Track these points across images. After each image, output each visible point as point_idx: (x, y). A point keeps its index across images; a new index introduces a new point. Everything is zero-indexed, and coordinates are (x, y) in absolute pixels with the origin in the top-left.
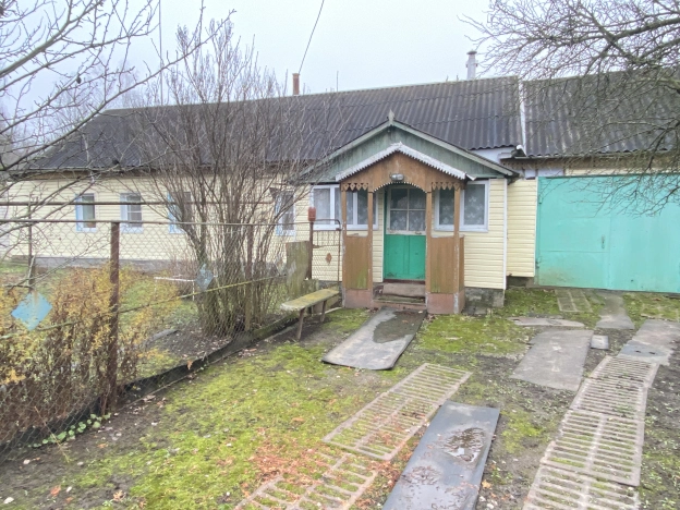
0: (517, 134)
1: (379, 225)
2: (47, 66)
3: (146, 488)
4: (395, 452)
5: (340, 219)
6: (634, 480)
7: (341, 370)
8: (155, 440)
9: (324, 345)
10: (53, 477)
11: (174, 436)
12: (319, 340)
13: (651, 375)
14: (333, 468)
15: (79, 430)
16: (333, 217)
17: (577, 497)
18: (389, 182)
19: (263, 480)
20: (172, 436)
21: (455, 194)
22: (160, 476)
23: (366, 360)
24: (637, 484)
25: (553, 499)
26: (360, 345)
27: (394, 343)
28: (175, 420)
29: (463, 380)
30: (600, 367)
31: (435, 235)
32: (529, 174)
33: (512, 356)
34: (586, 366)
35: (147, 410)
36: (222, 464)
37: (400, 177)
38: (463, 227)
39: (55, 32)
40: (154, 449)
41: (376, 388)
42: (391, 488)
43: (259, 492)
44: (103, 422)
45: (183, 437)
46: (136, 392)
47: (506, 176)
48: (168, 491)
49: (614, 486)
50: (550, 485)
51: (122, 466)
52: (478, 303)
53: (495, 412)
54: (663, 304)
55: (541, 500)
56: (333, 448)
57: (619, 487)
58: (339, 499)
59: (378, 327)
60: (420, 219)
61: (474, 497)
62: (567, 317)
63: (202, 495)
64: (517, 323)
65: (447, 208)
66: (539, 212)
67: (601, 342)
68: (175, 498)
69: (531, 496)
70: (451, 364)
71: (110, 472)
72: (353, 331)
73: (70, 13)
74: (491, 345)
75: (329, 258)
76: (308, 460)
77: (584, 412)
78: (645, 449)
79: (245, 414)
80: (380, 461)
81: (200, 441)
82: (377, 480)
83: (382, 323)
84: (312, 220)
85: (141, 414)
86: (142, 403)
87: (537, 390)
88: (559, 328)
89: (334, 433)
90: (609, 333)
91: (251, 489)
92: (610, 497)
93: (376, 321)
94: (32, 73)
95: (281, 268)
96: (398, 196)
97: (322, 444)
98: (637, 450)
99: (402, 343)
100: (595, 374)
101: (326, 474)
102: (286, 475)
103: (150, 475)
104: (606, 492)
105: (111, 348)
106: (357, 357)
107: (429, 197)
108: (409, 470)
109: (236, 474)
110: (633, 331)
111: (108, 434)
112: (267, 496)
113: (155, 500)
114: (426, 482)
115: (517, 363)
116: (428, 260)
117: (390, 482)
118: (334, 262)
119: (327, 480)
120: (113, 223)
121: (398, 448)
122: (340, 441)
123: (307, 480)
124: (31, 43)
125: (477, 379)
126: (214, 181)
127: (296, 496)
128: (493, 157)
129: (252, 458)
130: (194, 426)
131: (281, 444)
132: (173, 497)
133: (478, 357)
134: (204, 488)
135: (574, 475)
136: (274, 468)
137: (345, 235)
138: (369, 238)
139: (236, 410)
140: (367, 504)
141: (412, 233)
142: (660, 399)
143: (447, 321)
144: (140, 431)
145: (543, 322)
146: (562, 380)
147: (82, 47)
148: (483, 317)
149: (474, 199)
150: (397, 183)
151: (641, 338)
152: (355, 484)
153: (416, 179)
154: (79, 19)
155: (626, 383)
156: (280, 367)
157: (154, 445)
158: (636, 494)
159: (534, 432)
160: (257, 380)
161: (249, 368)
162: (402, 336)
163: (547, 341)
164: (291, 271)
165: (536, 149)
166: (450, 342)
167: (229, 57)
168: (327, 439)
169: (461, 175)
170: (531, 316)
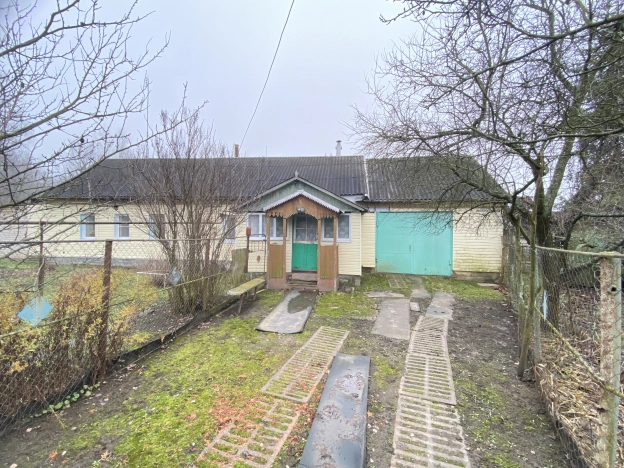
0: (364, 187)
1: (289, 237)
2: (59, 128)
3: (128, 447)
4: (310, 395)
5: (265, 233)
6: (453, 401)
7: (269, 335)
8: (136, 402)
9: (257, 317)
10: (51, 442)
11: (150, 397)
12: (253, 314)
13: (446, 326)
14: (270, 413)
15: (73, 399)
16: (260, 232)
17: (424, 417)
18: (295, 212)
19: (220, 429)
20: (149, 398)
21: (334, 221)
22: (140, 434)
23: (284, 326)
24: (455, 403)
25: (411, 420)
26: (280, 316)
27: (301, 313)
28: (151, 383)
29: (345, 337)
30: (418, 323)
31: (323, 244)
32: (371, 210)
33: (370, 318)
34: (411, 322)
35: (129, 376)
36: (188, 418)
37: (302, 210)
38: (338, 240)
39: (67, 104)
40: (135, 410)
41: (293, 346)
42: (310, 425)
43: (217, 440)
44: (94, 390)
45: (158, 397)
46: (121, 363)
47: (361, 211)
48: (146, 447)
49: (443, 406)
50: (407, 409)
51: (108, 428)
52: (346, 284)
53: (368, 359)
54: (442, 282)
55: (404, 422)
56: (268, 396)
57: (446, 407)
58: (275, 438)
59: (290, 302)
60: (314, 234)
61: (365, 425)
62: (394, 291)
63: (174, 448)
64: (369, 296)
65: (328, 228)
66: (377, 231)
67: (415, 306)
68: (151, 453)
69: (398, 419)
70: (336, 326)
71: (98, 434)
72: (275, 306)
73: (80, 92)
74: (358, 311)
75: (259, 258)
76: (252, 408)
77: (416, 354)
78: (454, 379)
79: (205, 374)
80: (300, 403)
81: (171, 400)
82: (300, 419)
83: (292, 300)
84: (249, 234)
85: (125, 380)
86: (126, 371)
87: (388, 340)
88: (392, 298)
89: (268, 384)
90: (419, 300)
91: (211, 438)
92: (442, 414)
93: (289, 298)
94: (46, 132)
95: (228, 267)
96: (301, 221)
97: (260, 394)
98: (450, 378)
99: (305, 313)
100: (416, 328)
101: (265, 419)
102: (236, 422)
103: (132, 434)
104: (439, 411)
105: (102, 333)
106: (279, 324)
107: (319, 222)
108: (320, 409)
109: (200, 425)
110: (431, 299)
111: (97, 401)
112: (224, 442)
113: (135, 457)
114: (333, 417)
115: (374, 322)
116: (319, 259)
117: (309, 419)
118: (262, 260)
119: (266, 423)
120: (107, 241)
121: (312, 392)
122: (273, 390)
123: (252, 425)
124: (47, 110)
125: (353, 336)
126: (184, 210)
127: (245, 439)
128: (353, 199)
129: (211, 411)
130: (166, 388)
131: (232, 397)
132: (150, 453)
133: (351, 319)
134: (175, 442)
135: (419, 400)
136: (227, 418)
137: (269, 244)
138: (284, 246)
139: (197, 371)
140: (295, 440)
141: (309, 243)
142: (454, 342)
143: (330, 296)
144: (124, 395)
145: (382, 295)
146: (400, 333)
147: (88, 116)
148: (350, 292)
149: (343, 224)
150: (300, 213)
151: (435, 303)
152: (285, 424)
153: (312, 212)
154: (86, 97)
155: (435, 333)
156: (227, 336)
157: (135, 406)
158: (456, 410)
159: (392, 371)
160: (212, 348)
161: (206, 338)
162: (305, 308)
163: (387, 307)
164: (234, 268)
165: (374, 197)
166: (334, 310)
167: (196, 131)
168: (263, 390)
169: (338, 210)
170: (376, 291)
